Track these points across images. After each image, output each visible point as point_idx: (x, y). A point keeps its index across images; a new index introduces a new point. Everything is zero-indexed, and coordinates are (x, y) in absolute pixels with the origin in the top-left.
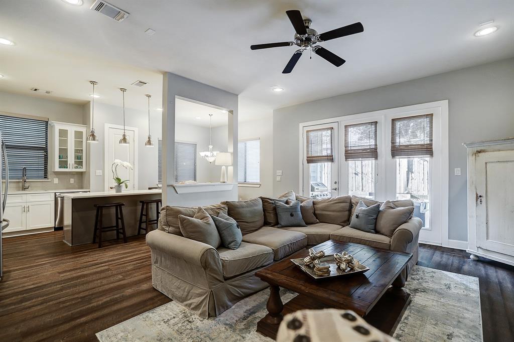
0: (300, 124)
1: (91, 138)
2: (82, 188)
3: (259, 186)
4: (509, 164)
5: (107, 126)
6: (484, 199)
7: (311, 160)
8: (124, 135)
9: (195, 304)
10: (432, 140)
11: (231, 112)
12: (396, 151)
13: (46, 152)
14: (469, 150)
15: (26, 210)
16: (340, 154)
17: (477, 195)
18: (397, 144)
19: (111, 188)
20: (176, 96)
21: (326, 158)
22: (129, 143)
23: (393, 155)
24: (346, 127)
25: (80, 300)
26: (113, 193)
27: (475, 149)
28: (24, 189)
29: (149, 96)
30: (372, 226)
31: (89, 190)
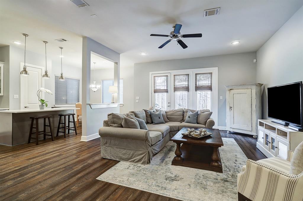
0: (150, 73)
1: (24, 72)
3: (122, 105)
4: (241, 94)
5: (22, 64)
6: (232, 108)
7: (155, 91)
8: (46, 72)
9: (138, 159)
10: (212, 84)
11: (116, 63)
12: (197, 88)
14: (227, 89)
16: (171, 89)
17: (230, 107)
18: (198, 85)
19: (25, 107)
20: (91, 52)
21: (164, 90)
23: (196, 90)
24: (174, 75)
25: (64, 169)
26: (38, 110)
27: (229, 89)
29: (62, 48)
30: (196, 121)
31: (8, 109)
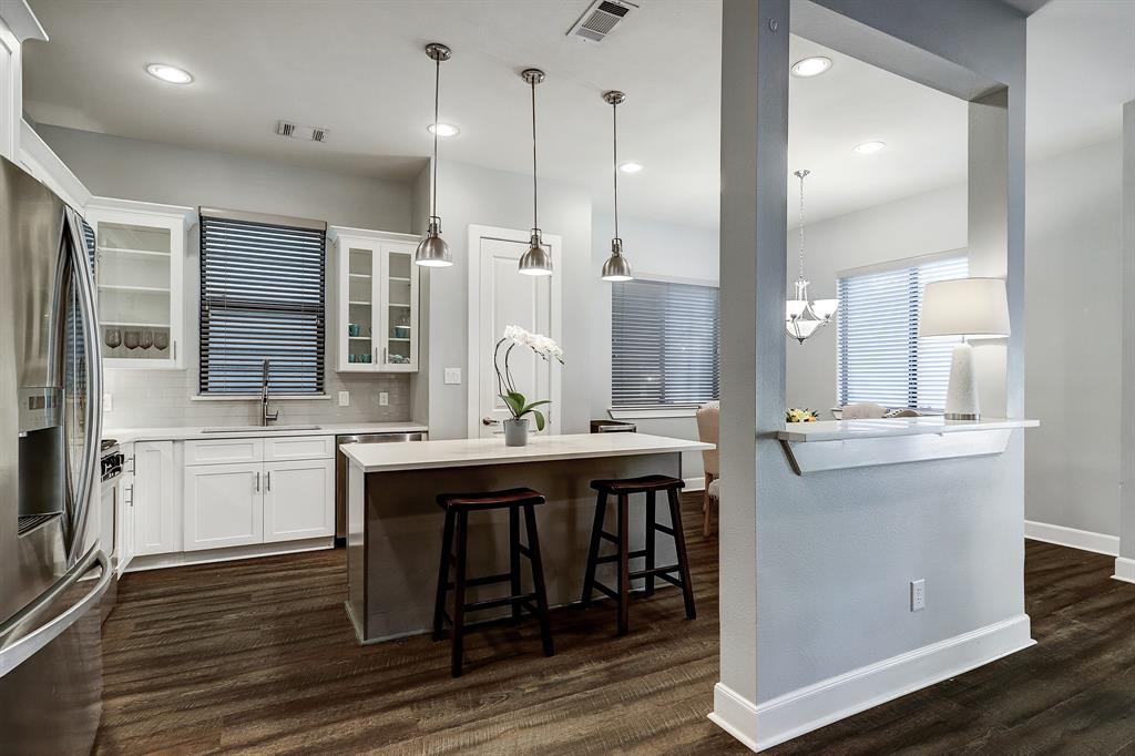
1: (428, 248)
2: (408, 419)
5: (476, 231)
8: (535, 241)
11: (993, 97)
13: (322, 318)
15: (262, 484)
19: (486, 423)
22: (550, 266)
28: (267, 420)
29: (615, 98)
31: (425, 428)
